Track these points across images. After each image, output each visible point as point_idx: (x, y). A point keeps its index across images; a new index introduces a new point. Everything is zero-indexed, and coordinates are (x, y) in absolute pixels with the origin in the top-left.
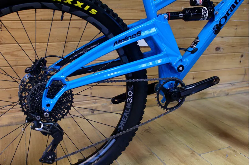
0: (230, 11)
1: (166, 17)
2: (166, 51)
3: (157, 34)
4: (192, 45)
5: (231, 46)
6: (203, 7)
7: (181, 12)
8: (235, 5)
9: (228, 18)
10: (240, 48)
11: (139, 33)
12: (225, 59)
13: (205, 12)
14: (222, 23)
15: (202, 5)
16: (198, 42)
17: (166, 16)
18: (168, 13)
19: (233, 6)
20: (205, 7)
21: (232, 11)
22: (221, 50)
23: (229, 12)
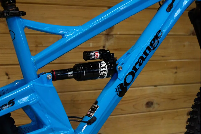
0: (138, 65)
1: (50, 78)
2: (50, 124)
3: (38, 102)
4: (89, 113)
5: (170, 99)
6: (100, 62)
7: (70, 70)
8: (144, 56)
9: (136, 74)
10: (185, 101)
11: (11, 102)
12: (162, 119)
13: (104, 69)
14: (128, 81)
15: (99, 59)
16: (97, 108)
17: (50, 76)
18: (52, 72)
19: (142, 58)
20: (104, 62)
21: (140, 65)
22: (156, 106)
23: (137, 67)
